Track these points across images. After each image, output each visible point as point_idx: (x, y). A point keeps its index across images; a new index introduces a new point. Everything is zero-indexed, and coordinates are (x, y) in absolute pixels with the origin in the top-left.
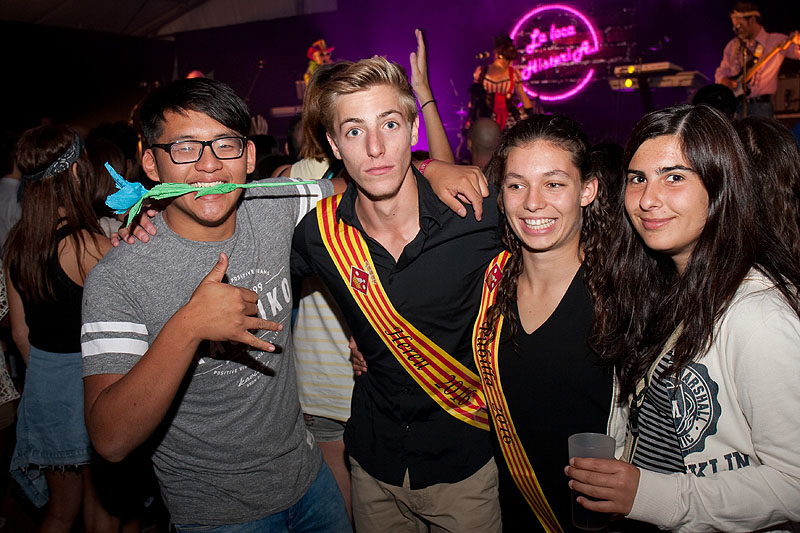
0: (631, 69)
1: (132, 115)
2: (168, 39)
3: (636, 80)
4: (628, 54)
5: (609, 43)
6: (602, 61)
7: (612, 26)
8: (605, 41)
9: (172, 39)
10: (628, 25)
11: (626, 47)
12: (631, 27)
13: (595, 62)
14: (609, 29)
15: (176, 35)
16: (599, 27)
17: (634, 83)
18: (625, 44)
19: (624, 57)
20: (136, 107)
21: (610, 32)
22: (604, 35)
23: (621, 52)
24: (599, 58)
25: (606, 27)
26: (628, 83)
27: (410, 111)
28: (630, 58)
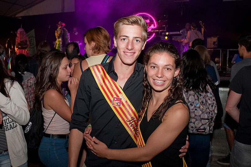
0: (167, 34)
1: (7, 42)
2: (19, 18)
3: (168, 37)
4: (165, 29)
5: (160, 25)
6: (157, 31)
7: (161, 20)
8: (159, 25)
9: (21, 18)
10: (166, 20)
11: (165, 27)
12: (166, 21)
13: (155, 31)
14: (160, 21)
15: (22, 17)
16: (157, 20)
17: (168, 38)
18: (164, 26)
19: (164, 30)
20: (9, 39)
21: (160, 22)
22: (158, 23)
23: (163, 28)
24: (157, 30)
25: (159, 21)
26: (166, 38)
27: (145, 38)
28: (166, 30)
